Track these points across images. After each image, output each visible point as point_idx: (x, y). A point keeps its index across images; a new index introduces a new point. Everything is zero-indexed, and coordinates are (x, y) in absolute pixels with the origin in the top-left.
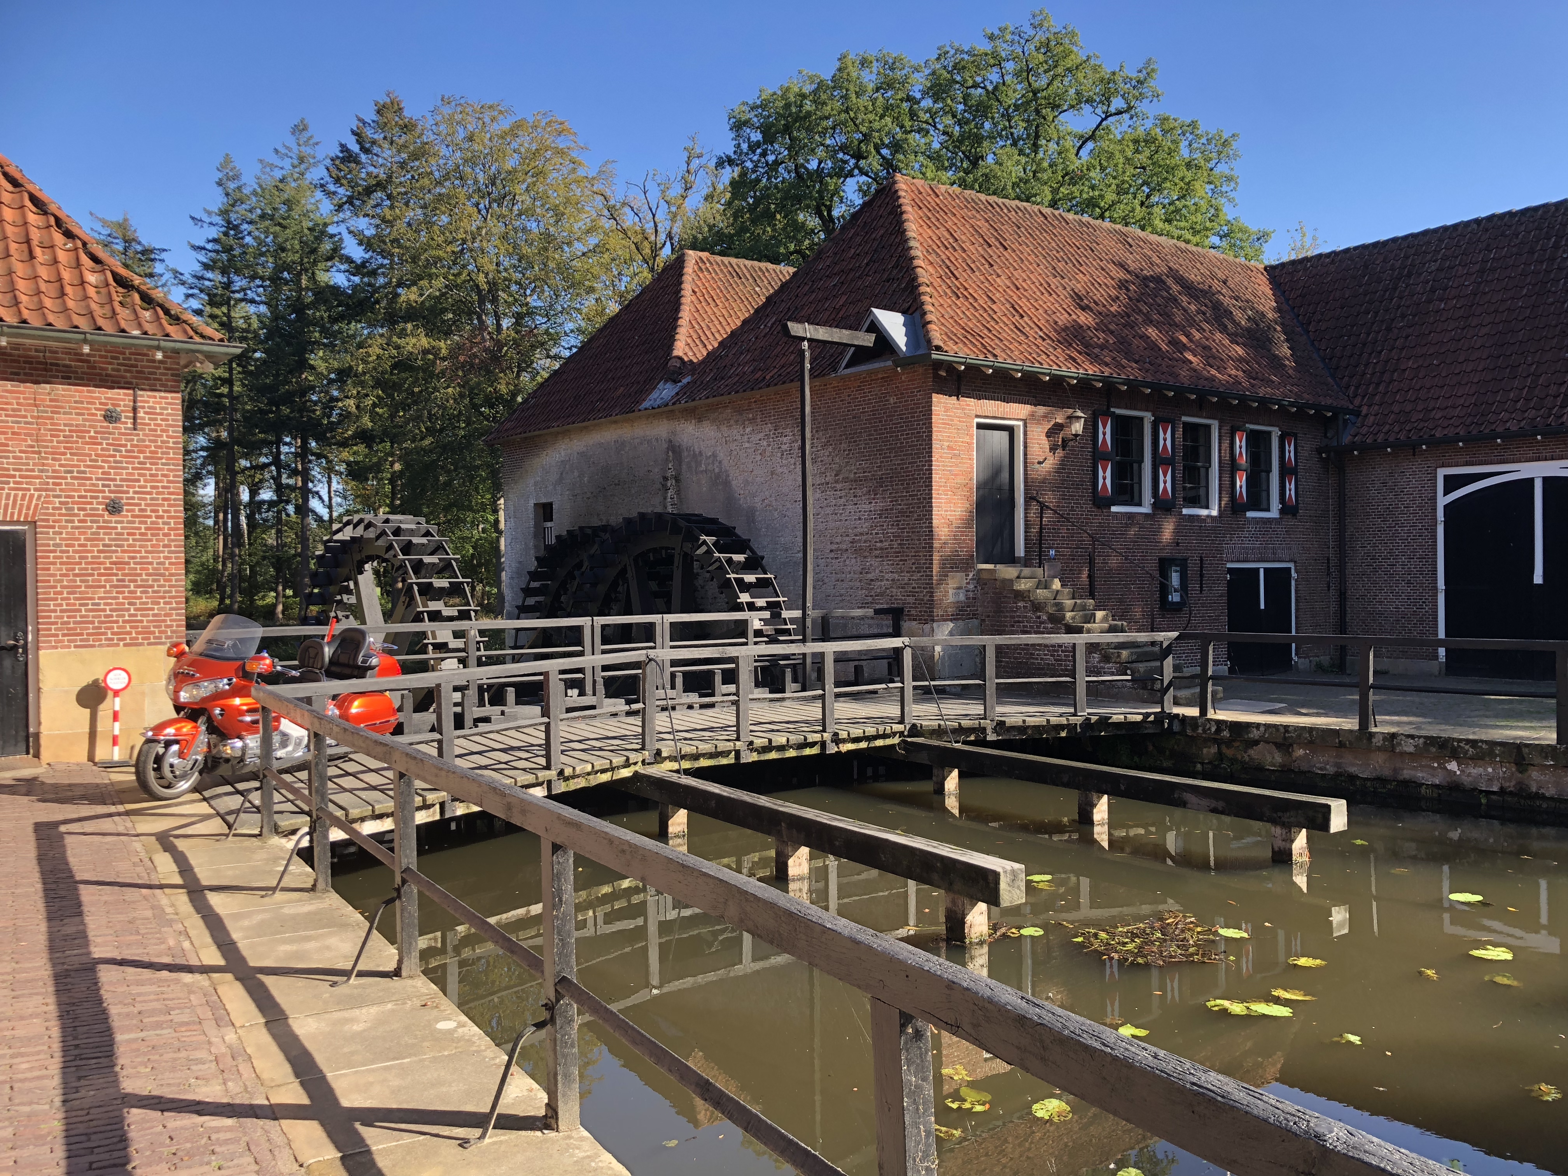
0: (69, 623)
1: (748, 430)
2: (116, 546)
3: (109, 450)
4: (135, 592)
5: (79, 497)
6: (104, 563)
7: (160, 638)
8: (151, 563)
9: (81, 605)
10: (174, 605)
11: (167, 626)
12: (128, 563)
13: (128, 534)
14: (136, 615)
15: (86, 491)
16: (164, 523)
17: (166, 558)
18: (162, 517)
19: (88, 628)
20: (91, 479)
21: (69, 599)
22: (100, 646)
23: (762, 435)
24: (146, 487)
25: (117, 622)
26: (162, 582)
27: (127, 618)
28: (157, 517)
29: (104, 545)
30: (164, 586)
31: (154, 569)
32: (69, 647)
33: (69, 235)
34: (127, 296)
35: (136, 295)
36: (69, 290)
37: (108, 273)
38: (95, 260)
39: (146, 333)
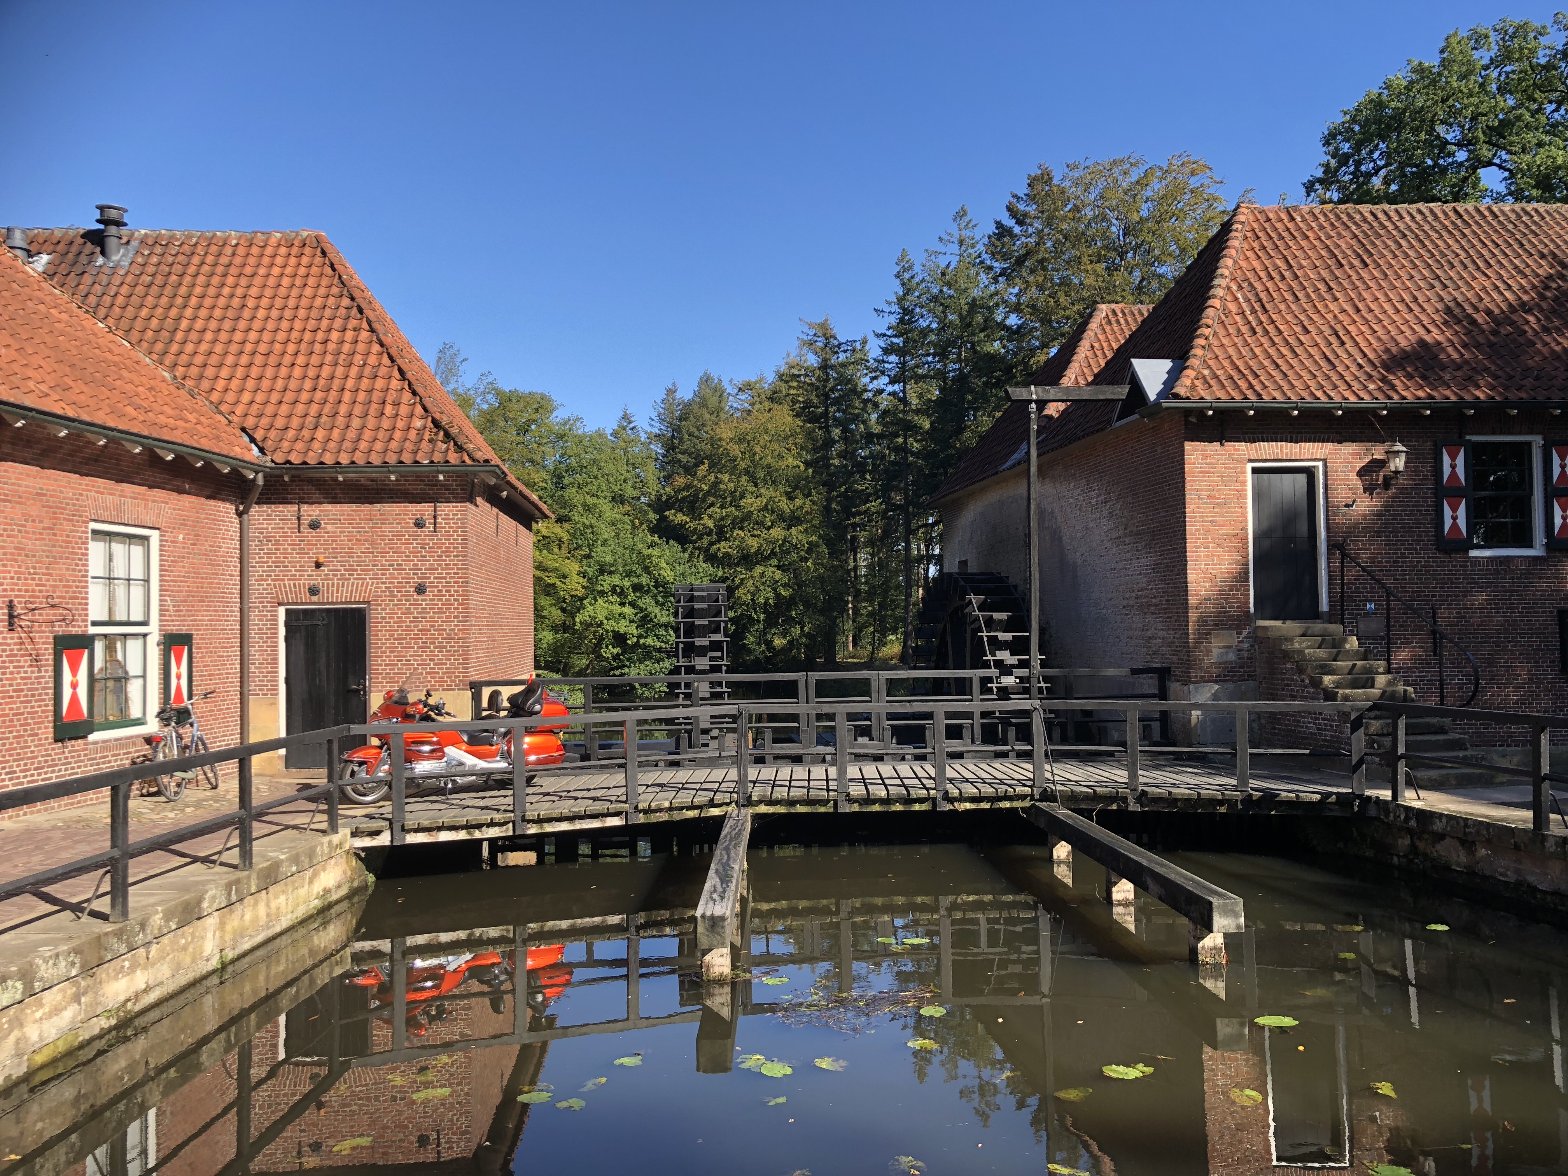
0: (390, 674)
2: (422, 617)
3: (417, 548)
4: (434, 651)
5: (398, 583)
6: (414, 630)
7: (451, 685)
8: (445, 630)
9: (398, 661)
10: (460, 661)
11: (455, 677)
12: (430, 630)
13: (430, 609)
14: (434, 668)
15: (402, 578)
16: (454, 600)
17: (455, 626)
18: (453, 596)
20: (405, 569)
21: (390, 656)
24: (442, 574)
25: (422, 673)
26: (453, 644)
27: (428, 670)
28: (450, 595)
29: (414, 617)
30: (455, 647)
31: (447, 634)
33: (414, 393)
34: (436, 434)
35: (442, 433)
36: (398, 435)
37: (430, 419)
38: (425, 409)
39: (432, 462)
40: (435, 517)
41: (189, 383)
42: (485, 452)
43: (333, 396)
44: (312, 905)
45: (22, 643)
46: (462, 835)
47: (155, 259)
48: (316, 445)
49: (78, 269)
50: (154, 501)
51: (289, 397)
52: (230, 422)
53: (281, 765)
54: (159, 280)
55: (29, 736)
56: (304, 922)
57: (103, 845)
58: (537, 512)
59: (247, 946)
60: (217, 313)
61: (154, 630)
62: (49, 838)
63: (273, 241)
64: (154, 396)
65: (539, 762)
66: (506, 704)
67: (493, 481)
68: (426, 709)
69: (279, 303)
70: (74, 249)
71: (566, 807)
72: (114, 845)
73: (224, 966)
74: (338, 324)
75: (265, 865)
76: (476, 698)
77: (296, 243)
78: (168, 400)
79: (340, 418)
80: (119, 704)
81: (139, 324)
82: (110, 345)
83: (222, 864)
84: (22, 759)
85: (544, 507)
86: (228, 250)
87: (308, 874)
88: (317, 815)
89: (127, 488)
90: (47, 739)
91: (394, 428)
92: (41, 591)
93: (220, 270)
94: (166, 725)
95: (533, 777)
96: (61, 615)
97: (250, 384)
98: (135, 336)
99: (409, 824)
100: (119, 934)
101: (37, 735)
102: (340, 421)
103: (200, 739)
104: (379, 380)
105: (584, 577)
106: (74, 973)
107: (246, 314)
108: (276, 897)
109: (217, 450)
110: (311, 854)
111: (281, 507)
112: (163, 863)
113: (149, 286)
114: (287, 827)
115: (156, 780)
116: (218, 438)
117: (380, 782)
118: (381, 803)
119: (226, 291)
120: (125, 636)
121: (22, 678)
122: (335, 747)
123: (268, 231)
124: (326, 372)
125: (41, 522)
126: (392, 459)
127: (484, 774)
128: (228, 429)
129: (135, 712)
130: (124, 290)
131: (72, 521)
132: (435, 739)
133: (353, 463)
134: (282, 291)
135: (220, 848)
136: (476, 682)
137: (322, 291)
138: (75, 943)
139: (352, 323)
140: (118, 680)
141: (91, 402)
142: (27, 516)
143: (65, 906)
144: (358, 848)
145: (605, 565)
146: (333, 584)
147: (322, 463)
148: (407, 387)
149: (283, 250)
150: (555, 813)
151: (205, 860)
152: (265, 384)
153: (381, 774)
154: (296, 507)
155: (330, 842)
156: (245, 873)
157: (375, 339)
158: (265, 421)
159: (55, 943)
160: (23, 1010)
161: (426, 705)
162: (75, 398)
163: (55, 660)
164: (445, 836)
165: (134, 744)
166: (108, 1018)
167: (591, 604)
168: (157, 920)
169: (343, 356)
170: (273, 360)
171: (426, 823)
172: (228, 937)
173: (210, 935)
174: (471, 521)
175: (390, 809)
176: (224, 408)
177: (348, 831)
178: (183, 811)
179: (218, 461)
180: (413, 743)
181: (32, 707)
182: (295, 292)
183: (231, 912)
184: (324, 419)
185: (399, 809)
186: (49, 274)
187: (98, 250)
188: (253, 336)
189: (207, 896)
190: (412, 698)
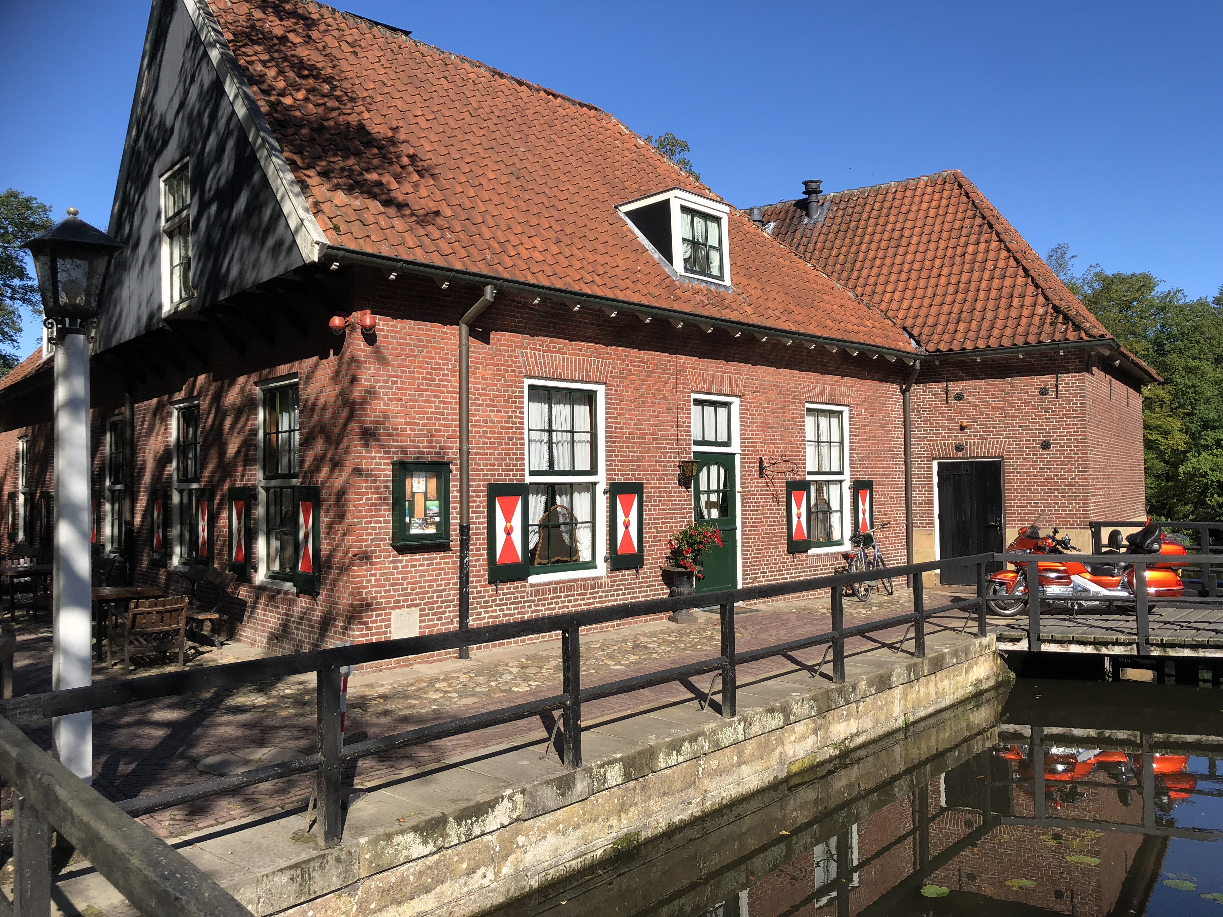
0: (1021, 514)
2: (1047, 468)
3: (1042, 412)
5: (1026, 441)
6: (1040, 479)
7: (1073, 525)
8: (1067, 479)
9: (1027, 503)
10: (1081, 505)
11: (1077, 518)
12: (1054, 479)
13: (1054, 461)
14: (1058, 510)
15: (1030, 437)
16: (1075, 454)
17: (1076, 475)
18: (1074, 450)
19: (1032, 517)
20: (1032, 430)
21: (1021, 500)
24: (1064, 432)
25: (1048, 514)
26: (1074, 491)
27: (1053, 512)
28: (1071, 450)
29: (1040, 468)
31: (1069, 482)
33: (1037, 286)
34: (1056, 318)
35: (1061, 316)
36: (1024, 321)
37: (1051, 305)
38: (1046, 298)
39: (1054, 341)
40: (1057, 386)
41: (866, 298)
42: (1099, 330)
43: (971, 296)
44: (968, 691)
45: (768, 486)
46: (1089, 650)
47: (840, 213)
48: (959, 336)
49: (792, 229)
50: (845, 386)
51: (937, 300)
52: (895, 324)
53: (937, 581)
54: (844, 227)
55: (774, 548)
56: (963, 702)
57: (827, 627)
58: (1146, 376)
59: (922, 714)
60: (884, 244)
61: (846, 477)
62: (789, 619)
63: (922, 184)
64: (844, 311)
65: (1158, 594)
66: (1125, 542)
67: (1107, 353)
68: (1054, 544)
69: (927, 230)
70: (790, 215)
71: (1188, 636)
72: (834, 628)
73: (907, 726)
74: (973, 238)
75: (934, 655)
76: (1096, 536)
77: (939, 182)
78: (853, 312)
79: (977, 313)
80: (825, 529)
81: (831, 261)
82: (815, 278)
83: (903, 651)
84: (770, 564)
85: (1153, 372)
86: (890, 197)
87: (965, 666)
88: (970, 621)
89: (829, 378)
90: (783, 551)
91: (1021, 316)
92: (777, 451)
93: (884, 212)
94: (856, 547)
95: (1154, 606)
96: (790, 467)
97: (909, 294)
98: (829, 269)
99: (1043, 635)
100: (840, 691)
101: (778, 548)
102: (977, 314)
103: (880, 557)
104: (1007, 279)
105: (1186, 433)
106: (813, 714)
107: (904, 242)
108: (942, 681)
109: (887, 346)
110: (967, 651)
111: (933, 385)
112: (861, 645)
113: (837, 232)
114: (946, 628)
115: (851, 585)
116: (887, 336)
117: (1017, 600)
118: (1018, 617)
119: (889, 227)
120: (829, 482)
121: (768, 510)
122: (983, 569)
123: (918, 176)
124: (965, 277)
125: (777, 404)
126: (1019, 341)
127: (1108, 600)
128: (894, 329)
129: (836, 536)
130: (822, 238)
131: (795, 403)
132: (1062, 568)
133: (988, 347)
134: (930, 221)
135: (902, 638)
136: (1095, 523)
137: (960, 215)
138: (813, 693)
139: (985, 237)
140: (824, 513)
141: (806, 320)
142: (768, 400)
143: (804, 667)
144: (1002, 651)
145: (1209, 420)
146: (974, 443)
147: (964, 349)
148: (1030, 282)
149: (929, 190)
150: (1179, 640)
151: (890, 646)
152: (919, 293)
153: (1017, 593)
154: (944, 384)
155: (980, 643)
156: (920, 660)
157: (1003, 246)
158: (920, 321)
159: (801, 691)
160: (783, 734)
161: (1054, 539)
162: (796, 318)
163: (787, 498)
164: (1074, 649)
165: (836, 559)
166: (834, 749)
167: (1194, 456)
168: (863, 685)
169: (977, 264)
170: (924, 274)
171: (1058, 636)
172: (909, 705)
173: (897, 701)
174: (1088, 388)
175: (1027, 622)
176: (890, 314)
177: (994, 636)
178: (871, 609)
179: (887, 354)
180: (1044, 570)
181: (775, 529)
182: (939, 220)
183: (911, 687)
184: (964, 315)
185: (1035, 623)
186: (776, 234)
187: (804, 213)
188: (909, 258)
189: (895, 673)
190: (1042, 534)
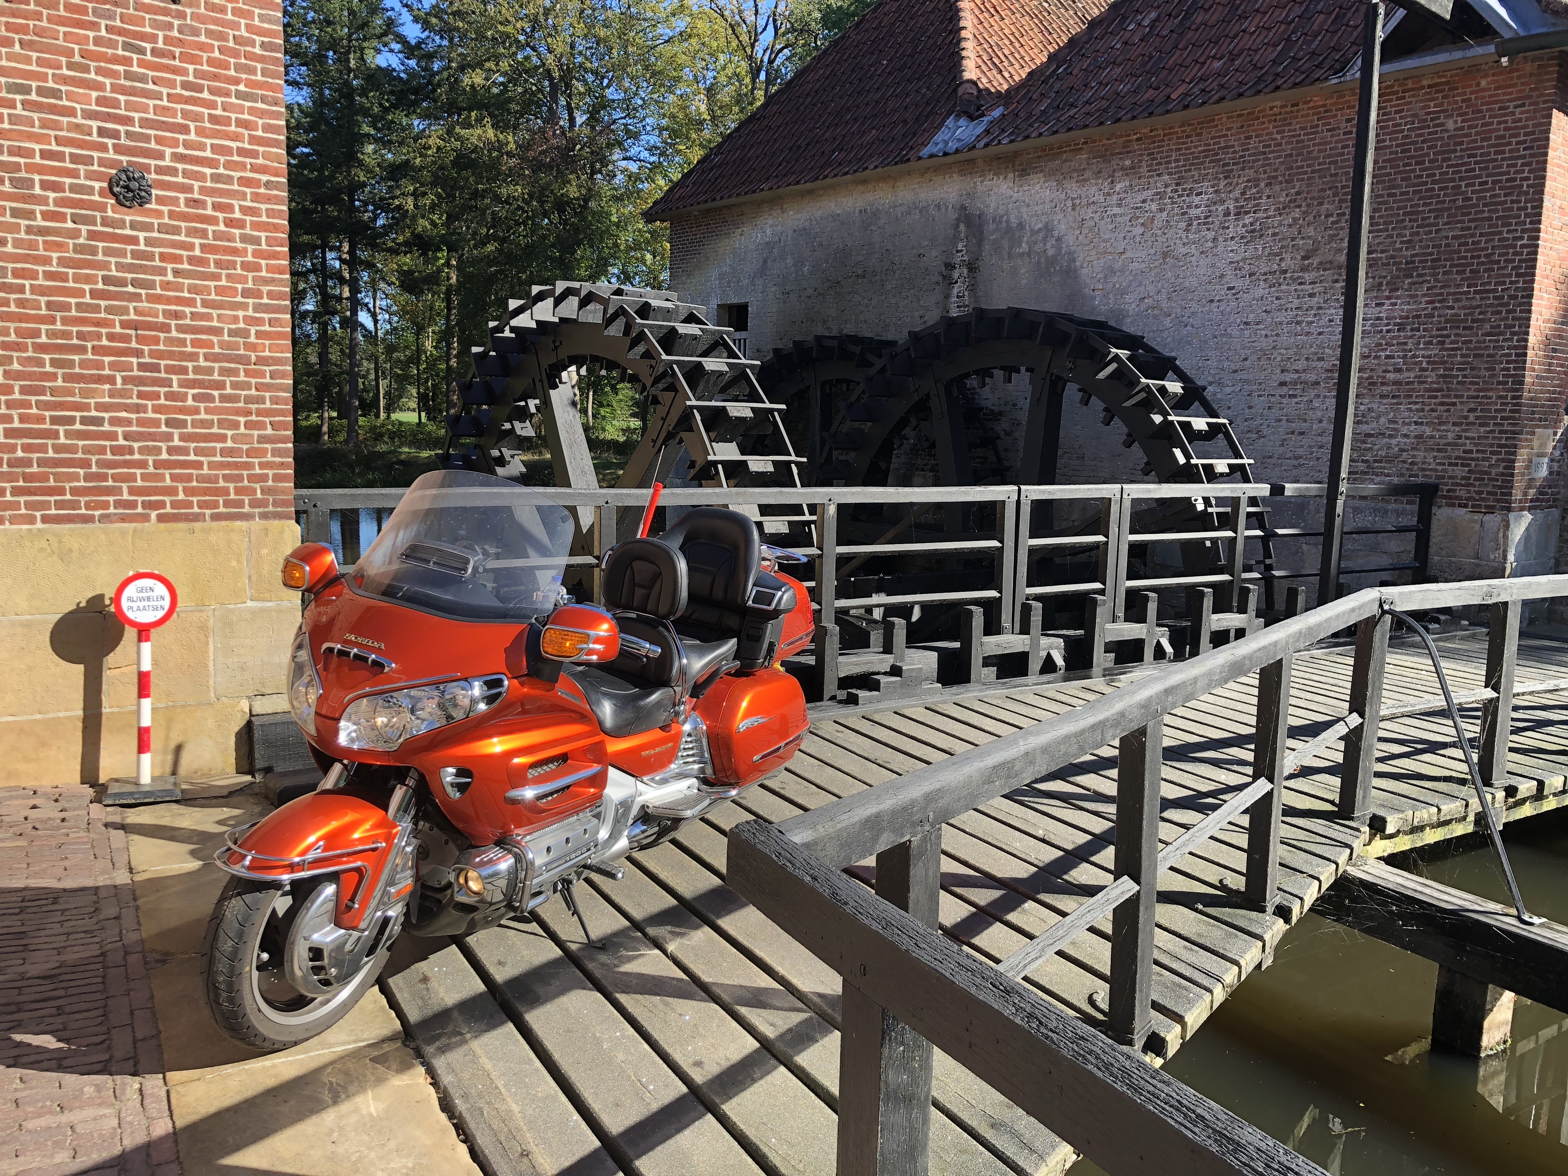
0: (28, 463)
1: (1118, 187)
2: (135, 283)
3: (112, 44)
4: (183, 397)
5: (44, 154)
6: (108, 323)
7: (240, 504)
8: (217, 331)
9: (55, 420)
10: (269, 431)
11: (252, 478)
12: (165, 328)
13: (163, 257)
14: (184, 451)
15: (59, 141)
16: (244, 239)
17: (249, 320)
18: (240, 224)
19: (75, 477)
20: (71, 112)
21: (27, 405)
22: (104, 518)
23: (1150, 193)
24: (201, 147)
25: (143, 464)
26: (242, 378)
27: (164, 456)
28: (229, 223)
29: (106, 280)
30: (247, 386)
31: (222, 345)
32: (31, 520)
